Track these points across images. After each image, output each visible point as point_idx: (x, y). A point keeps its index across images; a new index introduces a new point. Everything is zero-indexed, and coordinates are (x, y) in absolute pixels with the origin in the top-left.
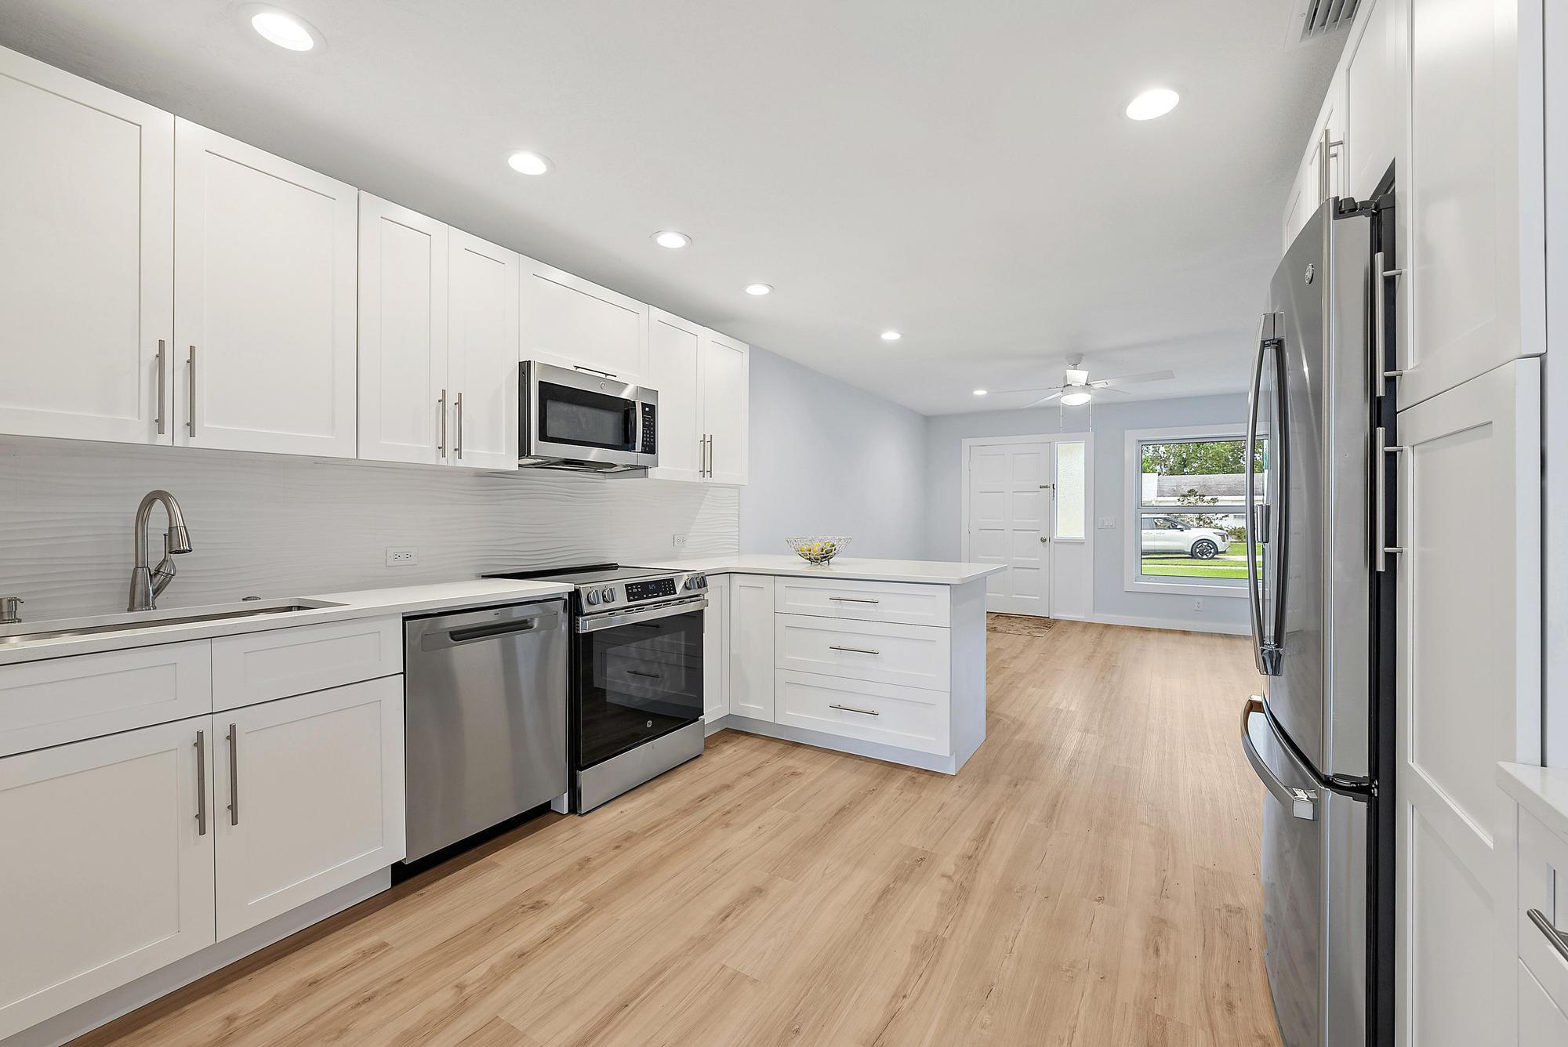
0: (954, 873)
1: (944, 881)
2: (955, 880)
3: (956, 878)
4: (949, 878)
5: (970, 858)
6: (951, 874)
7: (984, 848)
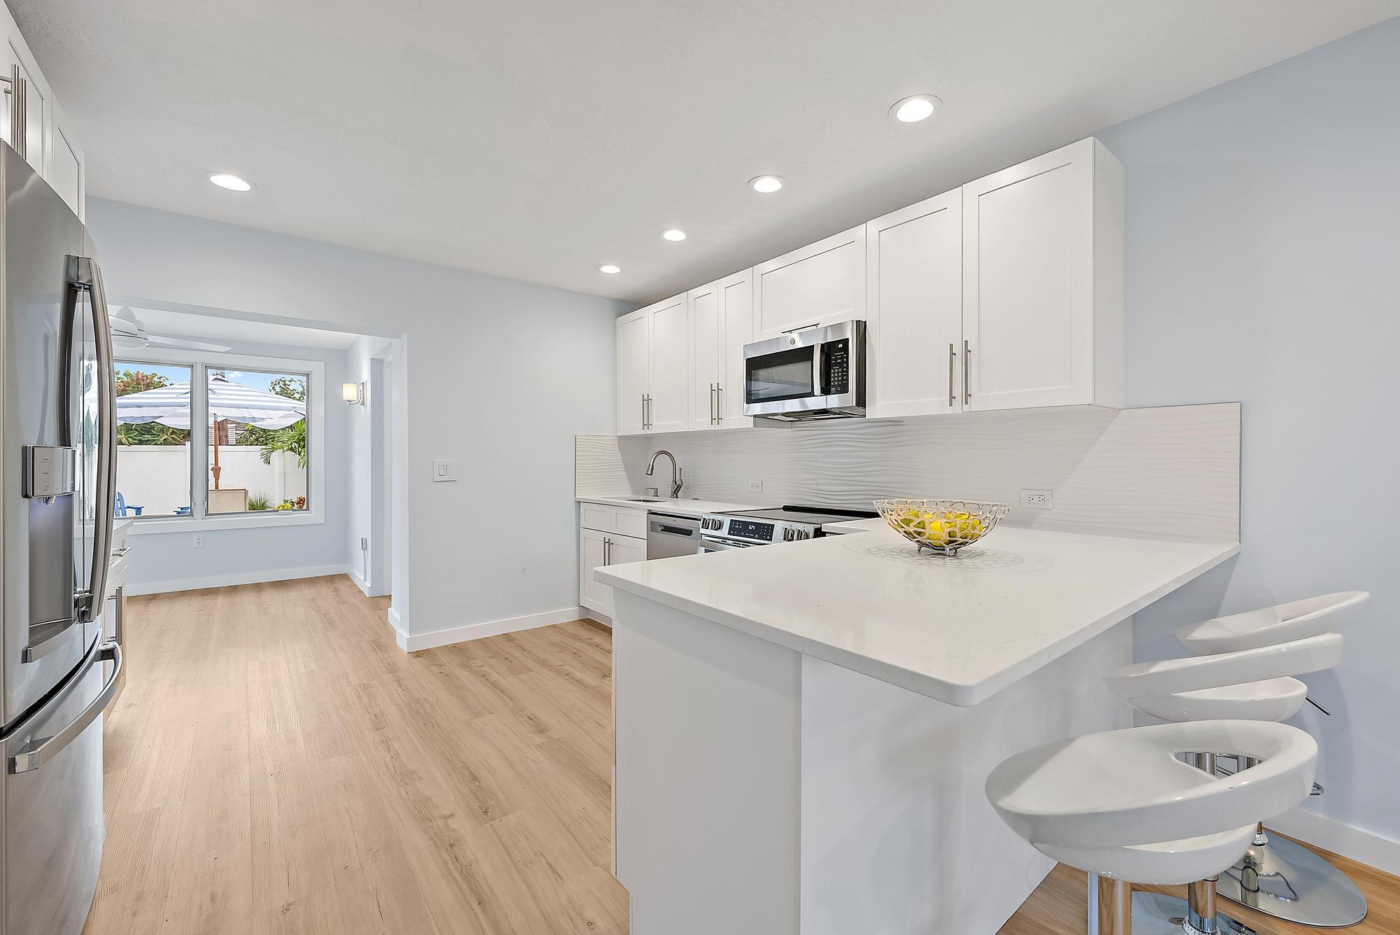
0: (446, 823)
1: (447, 813)
2: (439, 819)
3: (441, 822)
4: (445, 818)
5: (451, 845)
6: (448, 821)
7: (451, 866)
